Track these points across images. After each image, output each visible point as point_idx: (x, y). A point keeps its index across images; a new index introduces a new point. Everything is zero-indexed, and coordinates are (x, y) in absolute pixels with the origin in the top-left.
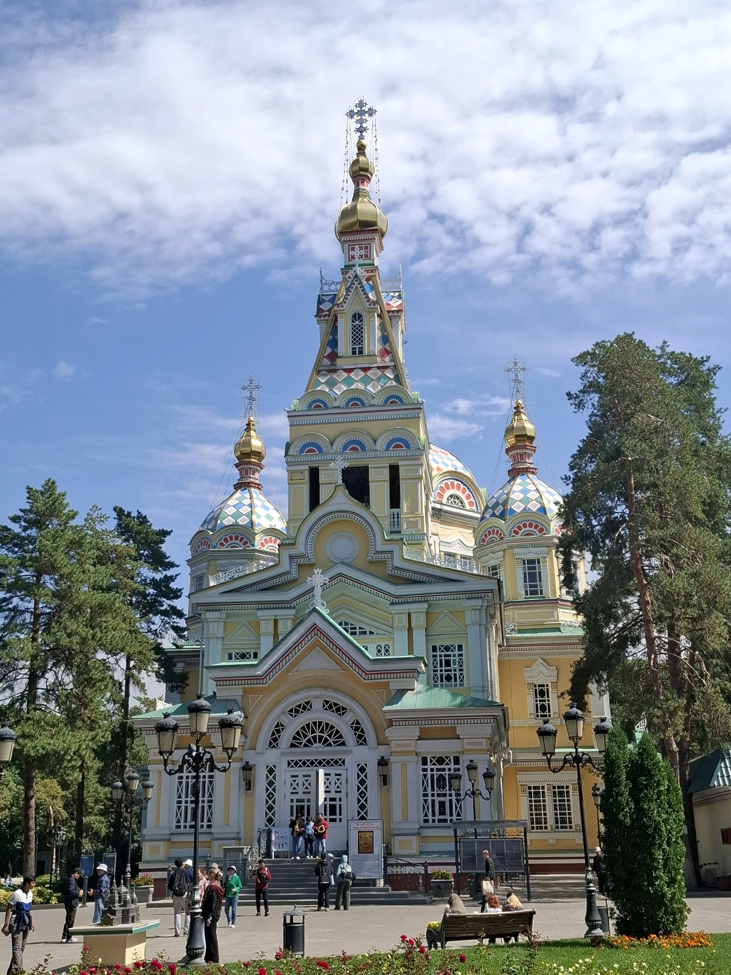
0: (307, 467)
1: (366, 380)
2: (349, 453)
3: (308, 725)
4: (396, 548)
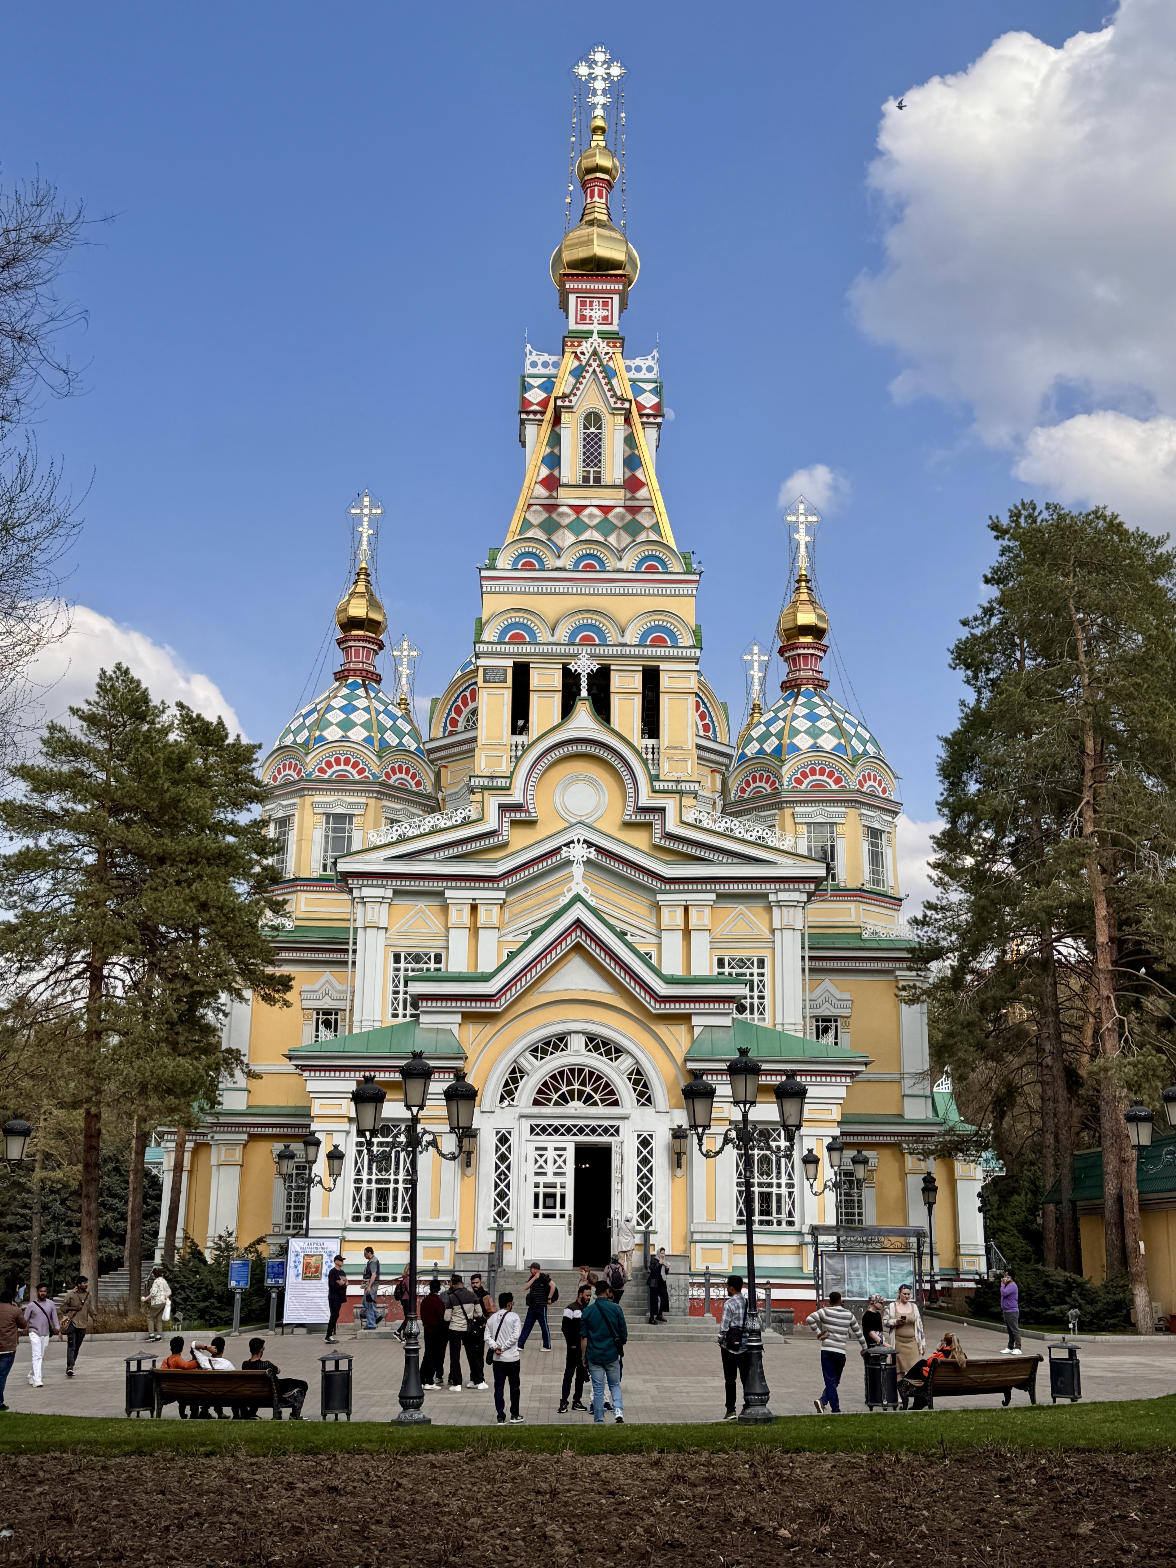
0: (509, 663)
1: (606, 527)
2: (579, 645)
3: (561, 1073)
4: (670, 804)
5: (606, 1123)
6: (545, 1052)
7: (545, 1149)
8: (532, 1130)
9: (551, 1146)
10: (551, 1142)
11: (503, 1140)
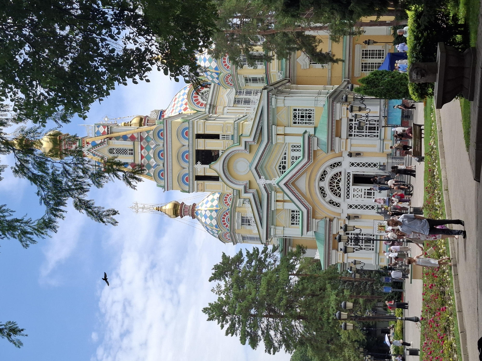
0: (196, 182)
1: (148, 148)
2: (189, 159)
3: (331, 189)
4: (243, 140)
5: (347, 176)
6: (324, 194)
7: (354, 194)
8: (348, 198)
9: (353, 193)
10: (351, 193)
11: (351, 206)
